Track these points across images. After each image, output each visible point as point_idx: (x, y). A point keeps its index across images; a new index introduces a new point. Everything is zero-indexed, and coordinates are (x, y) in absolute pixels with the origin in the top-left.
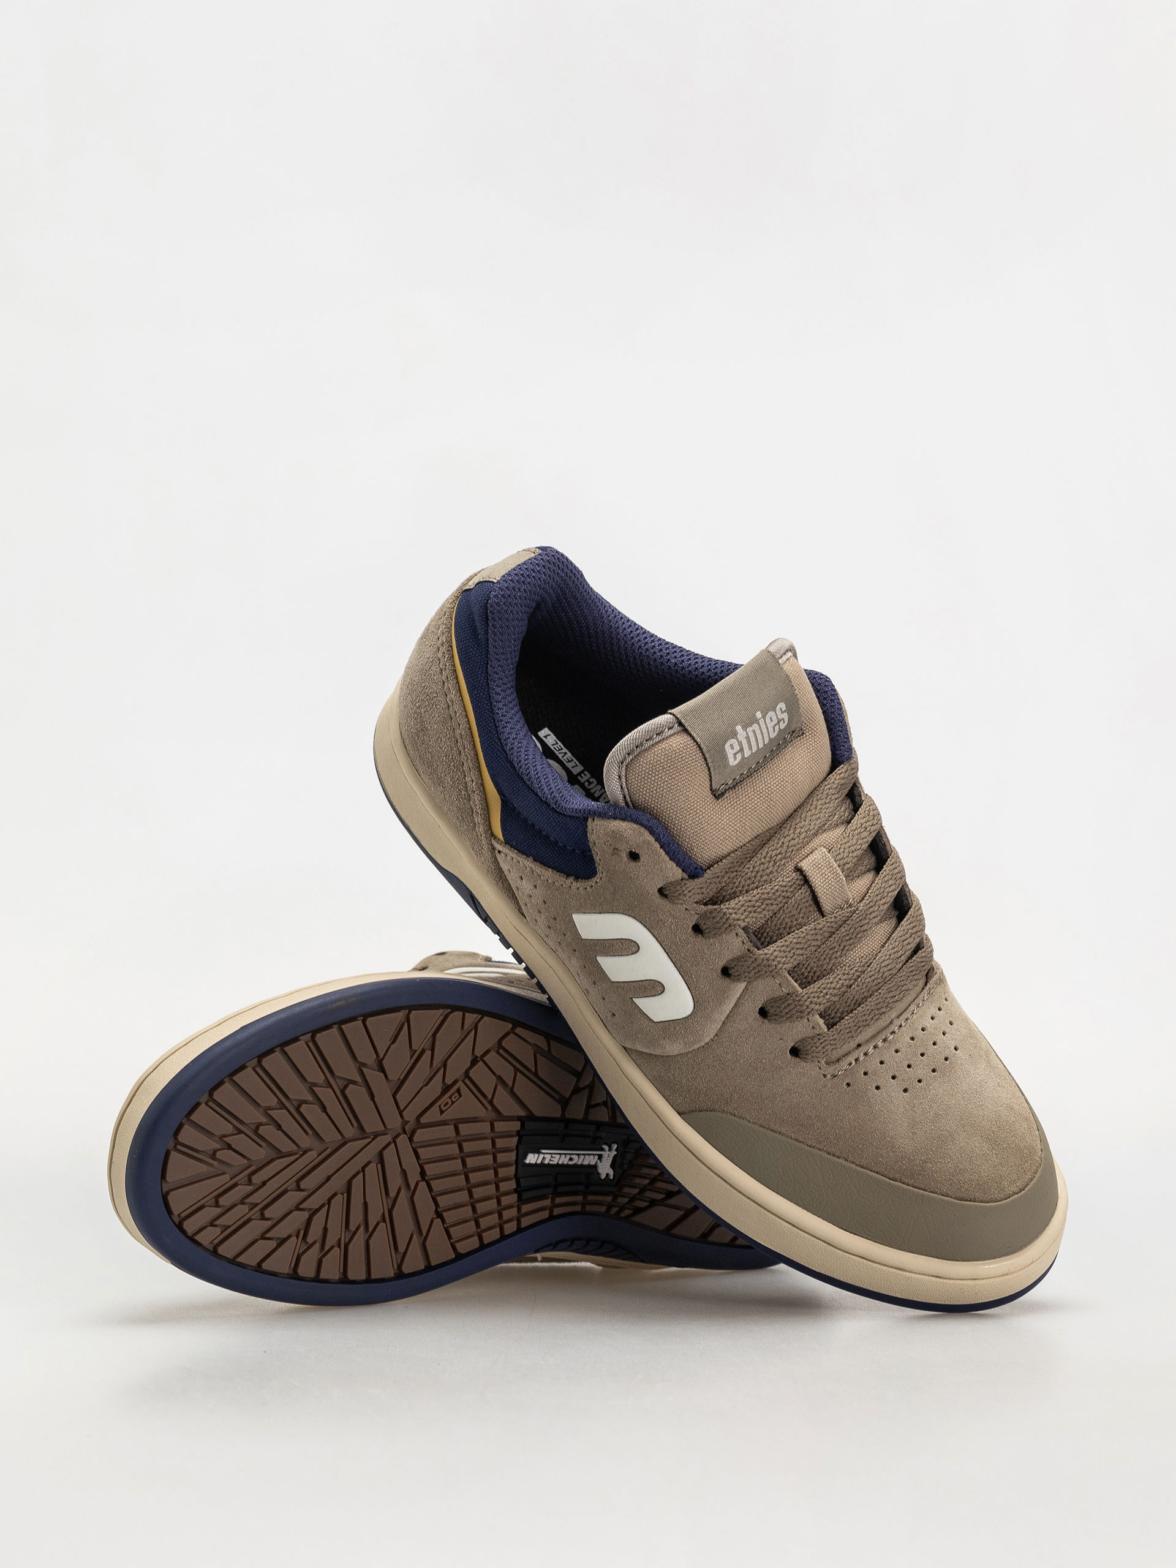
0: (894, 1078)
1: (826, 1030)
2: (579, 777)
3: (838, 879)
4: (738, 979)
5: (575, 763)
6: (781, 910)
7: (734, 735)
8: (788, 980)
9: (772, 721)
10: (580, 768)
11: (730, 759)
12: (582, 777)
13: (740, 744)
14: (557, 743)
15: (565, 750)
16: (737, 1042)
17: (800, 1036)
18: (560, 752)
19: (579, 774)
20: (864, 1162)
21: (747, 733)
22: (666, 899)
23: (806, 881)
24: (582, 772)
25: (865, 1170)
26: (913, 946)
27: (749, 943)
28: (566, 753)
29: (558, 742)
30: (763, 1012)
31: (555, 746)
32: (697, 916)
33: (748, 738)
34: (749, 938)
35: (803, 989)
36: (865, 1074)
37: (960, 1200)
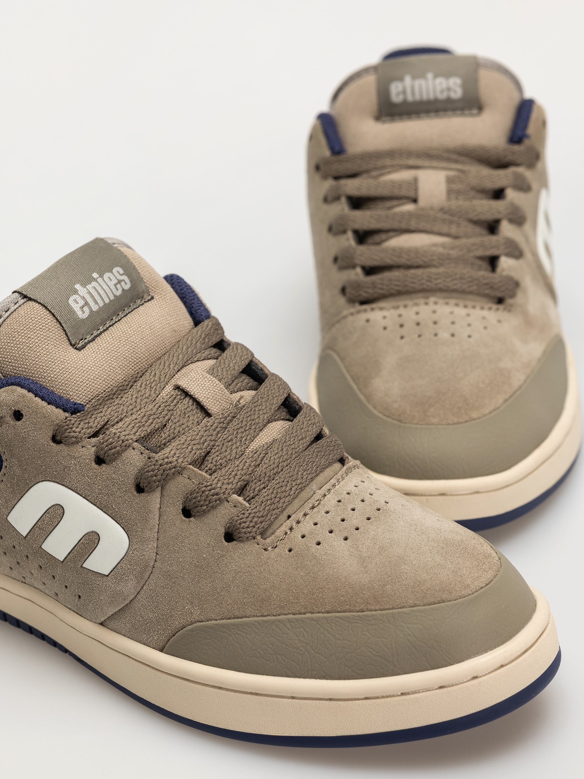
0: (331, 532)
1: (247, 505)
3: (215, 385)
4: (152, 490)
6: (170, 421)
7: (76, 292)
8: (194, 471)
9: (111, 280)
11: (78, 313)
13: (83, 298)
16: (175, 550)
17: (226, 519)
20: (328, 608)
21: (87, 289)
22: (62, 444)
23: (186, 394)
25: (333, 614)
26: (314, 433)
27: (147, 451)
30: (187, 513)
32: (93, 449)
33: (89, 293)
34: (144, 447)
35: (211, 475)
36: (303, 537)
37: (429, 605)
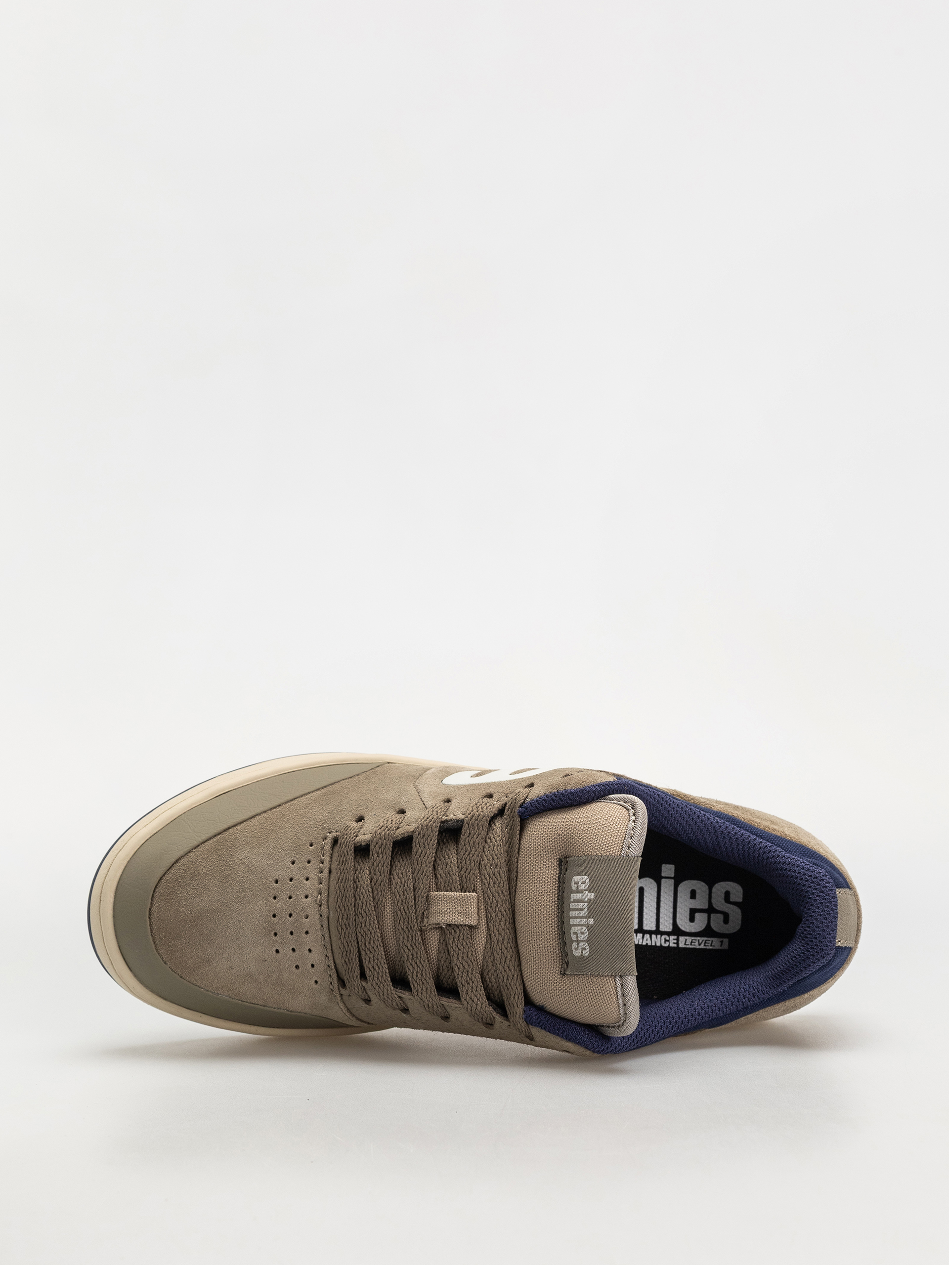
2: (676, 937)
5: (688, 945)
7: (590, 890)
9: (581, 934)
10: (681, 945)
11: (577, 878)
12: (674, 939)
13: (583, 892)
14: (711, 946)
15: (702, 946)
18: (704, 942)
19: (678, 940)
21: (585, 902)
24: (677, 943)
26: (368, 973)
28: (700, 945)
29: (711, 948)
31: (710, 942)
36: (309, 861)
